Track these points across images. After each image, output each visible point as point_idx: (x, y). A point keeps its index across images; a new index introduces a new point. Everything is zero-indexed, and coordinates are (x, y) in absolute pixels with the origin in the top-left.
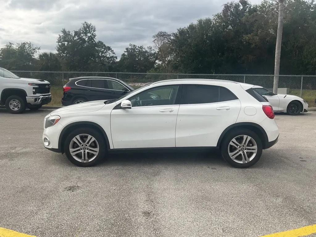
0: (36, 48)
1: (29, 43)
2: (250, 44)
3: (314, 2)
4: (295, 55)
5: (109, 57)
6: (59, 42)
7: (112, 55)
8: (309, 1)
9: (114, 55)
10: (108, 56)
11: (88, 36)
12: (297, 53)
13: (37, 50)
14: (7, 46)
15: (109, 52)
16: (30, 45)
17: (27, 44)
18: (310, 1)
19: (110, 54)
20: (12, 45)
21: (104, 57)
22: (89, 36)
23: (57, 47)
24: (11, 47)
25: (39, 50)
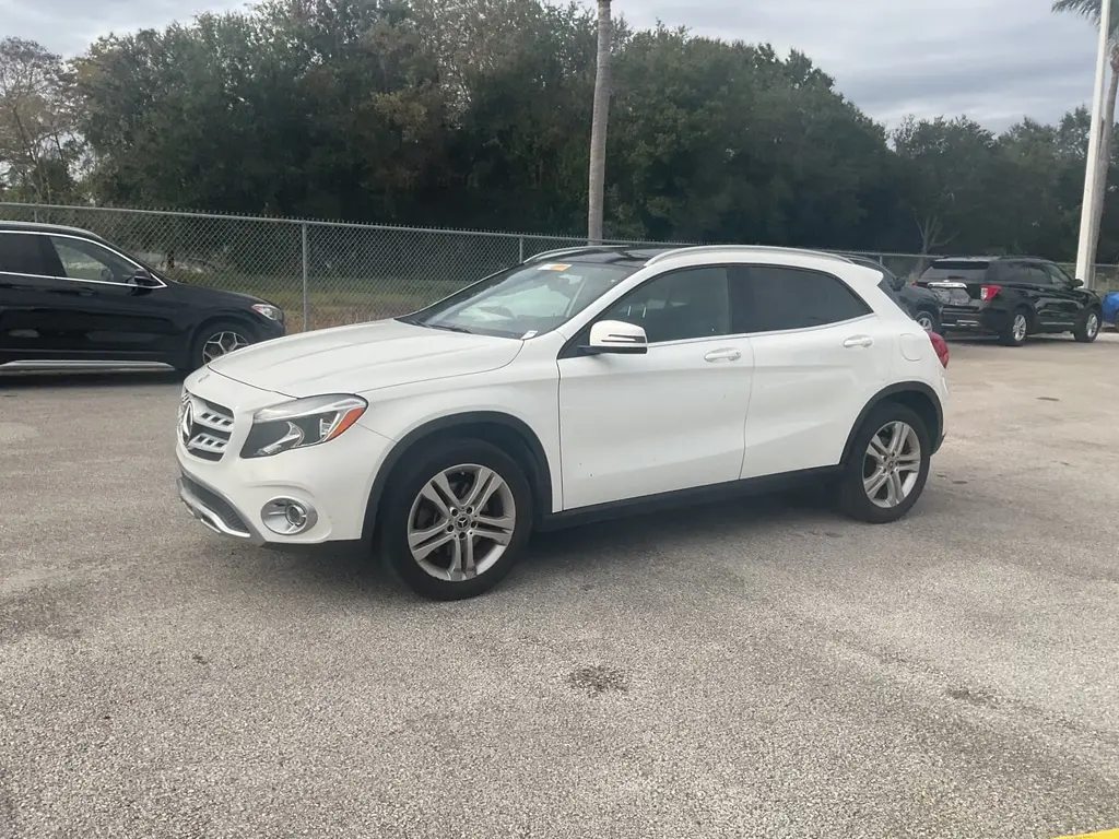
2: (397, 128)
3: (575, 12)
4: (534, 175)
8: (563, 8)
12: (541, 170)
18: (566, 8)
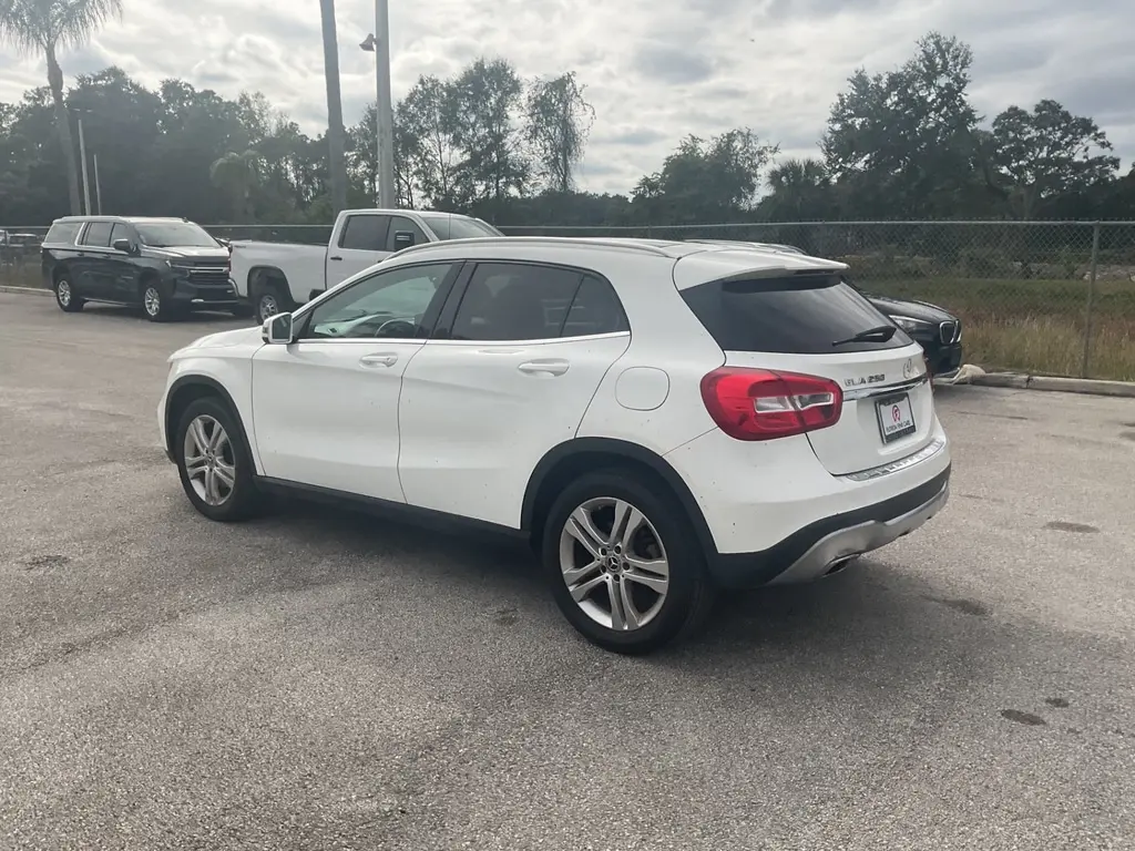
0: (765, 148)
1: (745, 132)
5: (1085, 160)
6: (834, 121)
7: (1095, 151)
9: (1107, 153)
10: (1076, 159)
11: (939, 87)
13: (769, 155)
14: (684, 148)
15: (1084, 140)
16: (747, 137)
17: (740, 138)
19: (1086, 150)
20: (700, 145)
21: (1060, 162)
22: (943, 85)
23: (825, 139)
24: (694, 150)
25: (776, 155)
